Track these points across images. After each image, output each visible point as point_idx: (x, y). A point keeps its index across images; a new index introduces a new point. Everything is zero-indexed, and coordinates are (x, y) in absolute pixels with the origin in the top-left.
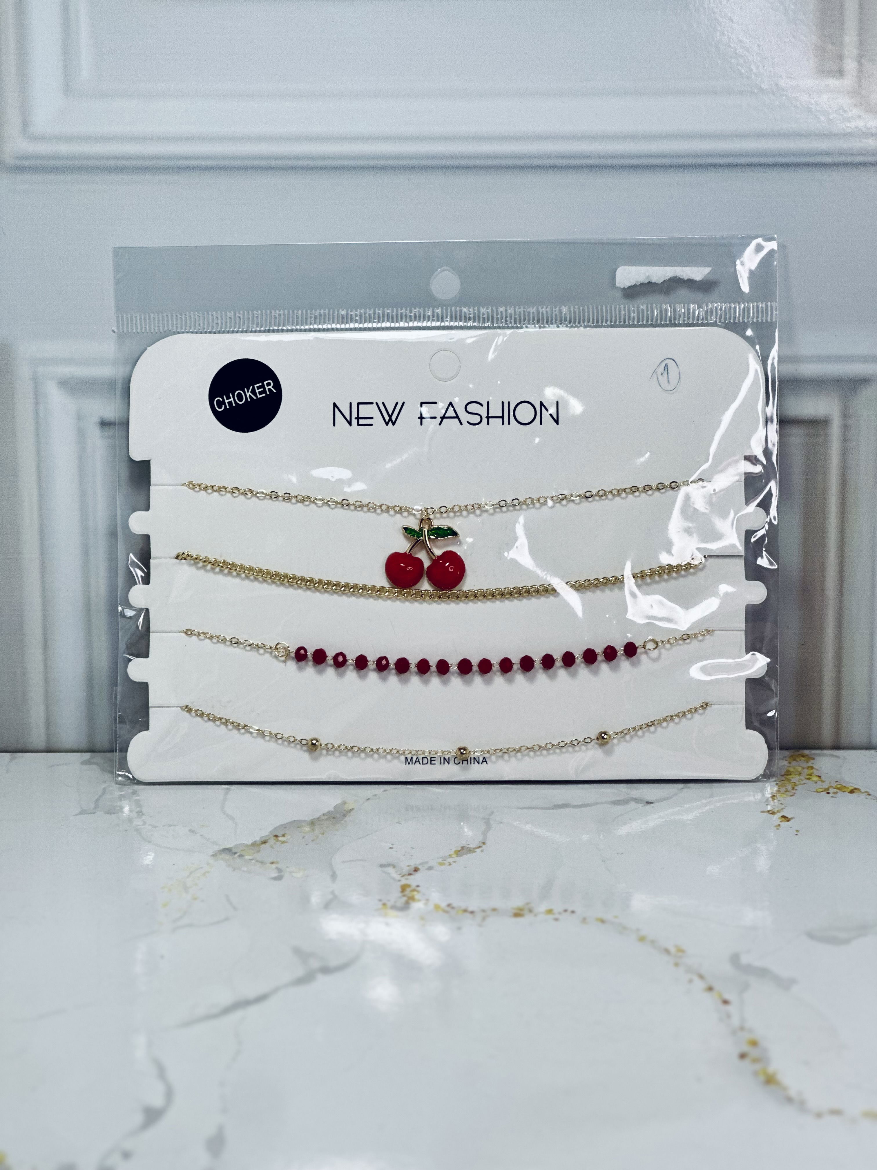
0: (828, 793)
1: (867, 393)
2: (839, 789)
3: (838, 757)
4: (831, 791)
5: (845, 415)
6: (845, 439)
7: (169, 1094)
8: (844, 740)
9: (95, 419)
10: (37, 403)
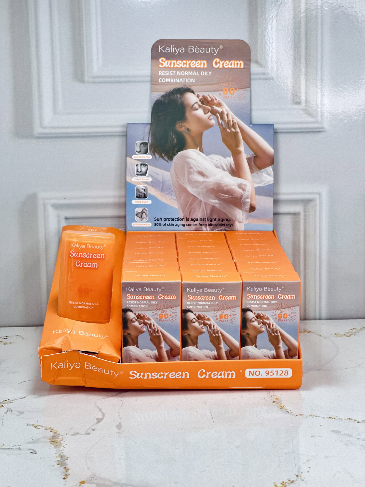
0: (301, 333)
1: (311, 204)
2: (305, 331)
3: (304, 322)
4: (302, 332)
5: (305, 212)
6: (305, 219)
7: (103, 414)
8: (307, 317)
9: (63, 217)
10: (45, 212)
